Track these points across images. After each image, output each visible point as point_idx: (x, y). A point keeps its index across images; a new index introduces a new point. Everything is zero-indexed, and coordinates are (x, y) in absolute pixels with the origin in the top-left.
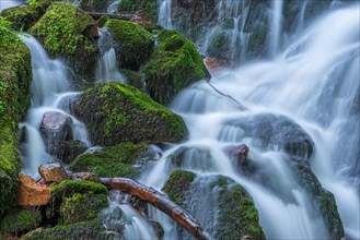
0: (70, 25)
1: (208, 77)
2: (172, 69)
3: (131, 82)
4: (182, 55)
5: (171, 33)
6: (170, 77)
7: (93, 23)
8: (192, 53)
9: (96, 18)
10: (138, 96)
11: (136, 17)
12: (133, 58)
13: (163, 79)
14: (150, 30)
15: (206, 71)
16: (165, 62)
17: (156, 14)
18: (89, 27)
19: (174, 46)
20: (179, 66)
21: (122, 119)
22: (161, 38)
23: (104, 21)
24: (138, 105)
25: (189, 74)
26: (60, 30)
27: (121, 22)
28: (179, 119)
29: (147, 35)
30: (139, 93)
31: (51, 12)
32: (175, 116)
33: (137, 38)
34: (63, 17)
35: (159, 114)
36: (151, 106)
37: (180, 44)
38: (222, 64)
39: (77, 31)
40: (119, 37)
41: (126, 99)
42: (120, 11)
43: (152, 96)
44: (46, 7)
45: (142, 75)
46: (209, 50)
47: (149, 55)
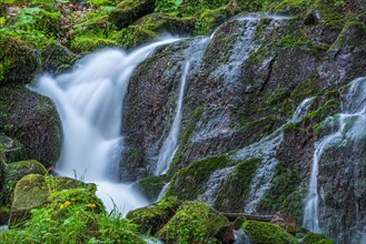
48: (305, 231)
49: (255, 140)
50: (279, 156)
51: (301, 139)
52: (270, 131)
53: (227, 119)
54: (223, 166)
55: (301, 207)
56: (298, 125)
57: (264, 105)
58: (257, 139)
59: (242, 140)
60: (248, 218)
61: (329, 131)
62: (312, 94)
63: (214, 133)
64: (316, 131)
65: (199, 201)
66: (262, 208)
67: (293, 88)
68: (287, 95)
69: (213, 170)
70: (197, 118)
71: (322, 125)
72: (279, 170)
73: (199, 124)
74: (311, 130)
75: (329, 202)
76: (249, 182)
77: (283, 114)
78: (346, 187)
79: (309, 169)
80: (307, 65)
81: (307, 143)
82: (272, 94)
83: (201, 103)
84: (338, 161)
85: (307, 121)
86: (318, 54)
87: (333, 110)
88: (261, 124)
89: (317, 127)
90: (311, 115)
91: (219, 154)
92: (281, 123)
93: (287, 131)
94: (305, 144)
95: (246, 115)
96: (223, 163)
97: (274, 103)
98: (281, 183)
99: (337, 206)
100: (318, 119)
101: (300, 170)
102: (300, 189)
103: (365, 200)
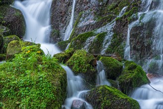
0: (84, 60)
1: (149, 83)
2: (132, 79)
3: (112, 85)
4: (136, 72)
5: (130, 62)
6: (131, 82)
7: (94, 58)
8: (141, 71)
9: (95, 56)
11: (114, 55)
12: (113, 74)
13: (127, 83)
14: (121, 61)
15: (148, 79)
16: (127, 76)
17: (123, 54)
18: (92, 61)
19: (132, 68)
20: (135, 77)
21: (109, 102)
22: (125, 65)
23: (99, 58)
24: (116, 96)
25: (140, 81)
26: (79, 62)
27: (107, 58)
28: (136, 102)
29: (119, 63)
30: (116, 90)
31: (75, 55)
32: (134, 100)
33: (115, 65)
34: (81, 56)
35: (126, 99)
36: (122, 96)
37: (135, 67)
38: (155, 76)
39: (87, 62)
40: (106, 65)
41: (110, 93)
42: (106, 53)
43: (123, 91)
44: (73, 52)
45: (117, 82)
47: (121, 72)
48: (125, 60)
49: (104, 25)
50: (114, 31)
51: (122, 24)
52: (110, 21)
53: (92, 17)
54: (92, 36)
55: (123, 51)
56: (122, 18)
57: (107, 10)
58: (105, 24)
59: (99, 25)
60: (102, 56)
61: (134, 19)
62: (127, 5)
63: (87, 23)
64: (129, 20)
65: (82, 50)
66: (108, 52)
67: (119, 3)
68: (117, 6)
69: (87, 37)
70: (80, 17)
71: (131, 18)
72: (114, 37)
73: (81, 19)
74: (127, 20)
75: (134, 48)
76: (102, 42)
77: (115, 14)
78: (141, 42)
79: (126, 36)
81: (125, 25)
82: (111, 6)
83: (82, 11)
84: (138, 32)
85: (125, 16)
87: (136, 11)
88: (107, 18)
89: (129, 18)
90: (126, 14)
91: (90, 31)
92: (114, 17)
93: (117, 21)
94: (124, 26)
95: (100, 15)
96: (91, 34)
97: (111, 9)
98: (115, 42)
99: (138, 50)
100: (129, 15)
101: (122, 36)
102: (123, 44)
103: (149, 47)
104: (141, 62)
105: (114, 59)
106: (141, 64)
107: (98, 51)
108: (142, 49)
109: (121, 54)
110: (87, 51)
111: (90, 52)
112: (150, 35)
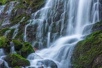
0: (4, 41)
1: (34, 52)
2: (27, 50)
3: (18, 53)
4: (29, 47)
5: (26, 43)
6: (26, 52)
8: (31, 47)
9: (10, 40)
10: (19, 56)
11: (19, 39)
12: (18, 48)
13: (25, 52)
14: (22, 42)
15: (34, 51)
16: (25, 49)
18: (8, 42)
19: (27, 45)
20: (28, 50)
21: (16, 61)
22: (24, 44)
23: (12, 40)
24: (19, 58)
25: (30, 51)
26: (2, 42)
27: (15, 40)
28: (28, 61)
29: (21, 43)
30: (19, 55)
32: (27, 60)
33: (19, 44)
34: (3, 39)
35: (24, 60)
36: (22, 58)
37: (28, 45)
38: (37, 49)
39: (6, 42)
40: (15, 44)
41: (16, 57)
42: (15, 38)
43: (22, 56)
45: (20, 52)
46: (34, 46)
47: (22, 47)
48: (24, 42)
49: (14, 25)
50: (19, 28)
51: (23, 24)
52: (17, 23)
53: (9, 21)
54: (8, 30)
55: (23, 37)
56: (22, 22)
57: (16, 18)
58: (15, 25)
59: (11, 25)
60: (13, 39)
61: (28, 23)
62: (25, 16)
63: (6, 24)
64: (26, 23)
65: (4, 36)
66: (16, 38)
67: (21, 15)
68: (20, 16)
69: (6, 31)
70: (3, 21)
71: (27, 22)
72: (19, 31)
73: (3, 22)
74: (25, 23)
75: (28, 36)
76: (13, 33)
77: (19, 20)
78: (31, 33)
79: (24, 30)
80: (24, 11)
81: (24, 25)
82: (17, 16)
83: (3, 18)
84: (30, 29)
85: (24, 21)
86: (26, 9)
87: (29, 19)
89: (26, 22)
90: (25, 20)
91: (7, 28)
92: (19, 22)
93: (20, 23)
94: (24, 26)
95: (12, 20)
96: (8, 29)
97: (18, 18)
98: (19, 33)
99: (30, 37)
100: (26, 21)
101: (23, 31)
102: (23, 34)
103: (35, 36)
104: (31, 43)
105: (18, 41)
106: (31, 44)
107: (11, 37)
108: (32, 37)
109: (22, 39)
110: (6, 37)
111: (7, 37)
112: (35, 30)
